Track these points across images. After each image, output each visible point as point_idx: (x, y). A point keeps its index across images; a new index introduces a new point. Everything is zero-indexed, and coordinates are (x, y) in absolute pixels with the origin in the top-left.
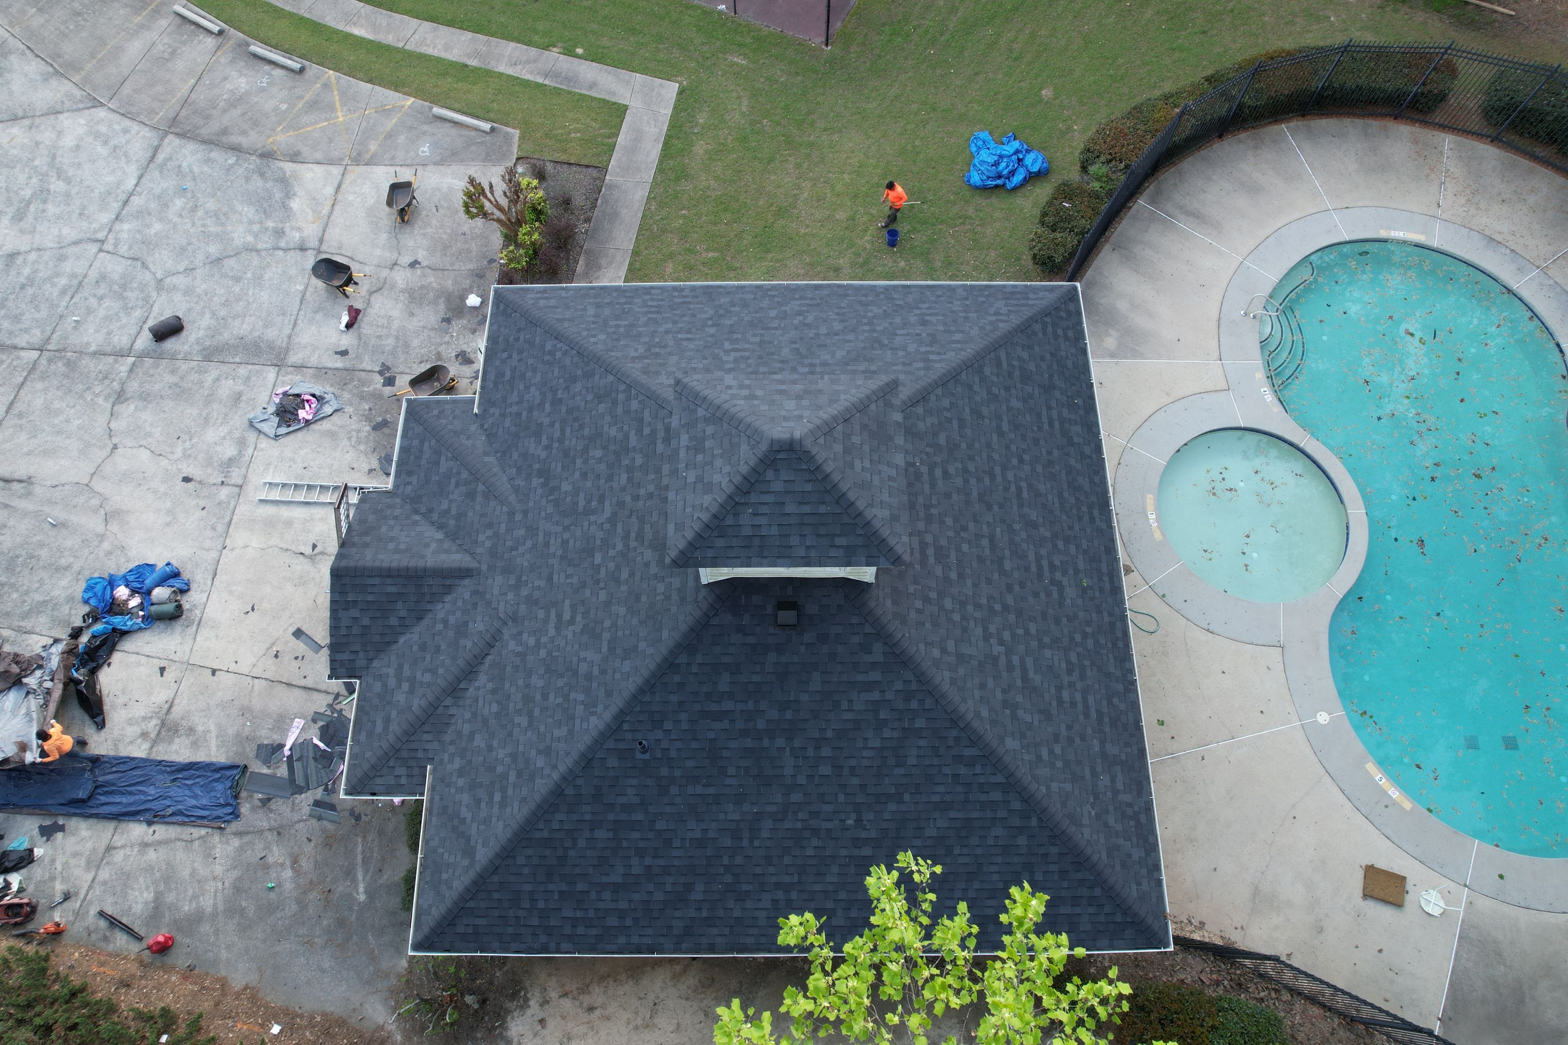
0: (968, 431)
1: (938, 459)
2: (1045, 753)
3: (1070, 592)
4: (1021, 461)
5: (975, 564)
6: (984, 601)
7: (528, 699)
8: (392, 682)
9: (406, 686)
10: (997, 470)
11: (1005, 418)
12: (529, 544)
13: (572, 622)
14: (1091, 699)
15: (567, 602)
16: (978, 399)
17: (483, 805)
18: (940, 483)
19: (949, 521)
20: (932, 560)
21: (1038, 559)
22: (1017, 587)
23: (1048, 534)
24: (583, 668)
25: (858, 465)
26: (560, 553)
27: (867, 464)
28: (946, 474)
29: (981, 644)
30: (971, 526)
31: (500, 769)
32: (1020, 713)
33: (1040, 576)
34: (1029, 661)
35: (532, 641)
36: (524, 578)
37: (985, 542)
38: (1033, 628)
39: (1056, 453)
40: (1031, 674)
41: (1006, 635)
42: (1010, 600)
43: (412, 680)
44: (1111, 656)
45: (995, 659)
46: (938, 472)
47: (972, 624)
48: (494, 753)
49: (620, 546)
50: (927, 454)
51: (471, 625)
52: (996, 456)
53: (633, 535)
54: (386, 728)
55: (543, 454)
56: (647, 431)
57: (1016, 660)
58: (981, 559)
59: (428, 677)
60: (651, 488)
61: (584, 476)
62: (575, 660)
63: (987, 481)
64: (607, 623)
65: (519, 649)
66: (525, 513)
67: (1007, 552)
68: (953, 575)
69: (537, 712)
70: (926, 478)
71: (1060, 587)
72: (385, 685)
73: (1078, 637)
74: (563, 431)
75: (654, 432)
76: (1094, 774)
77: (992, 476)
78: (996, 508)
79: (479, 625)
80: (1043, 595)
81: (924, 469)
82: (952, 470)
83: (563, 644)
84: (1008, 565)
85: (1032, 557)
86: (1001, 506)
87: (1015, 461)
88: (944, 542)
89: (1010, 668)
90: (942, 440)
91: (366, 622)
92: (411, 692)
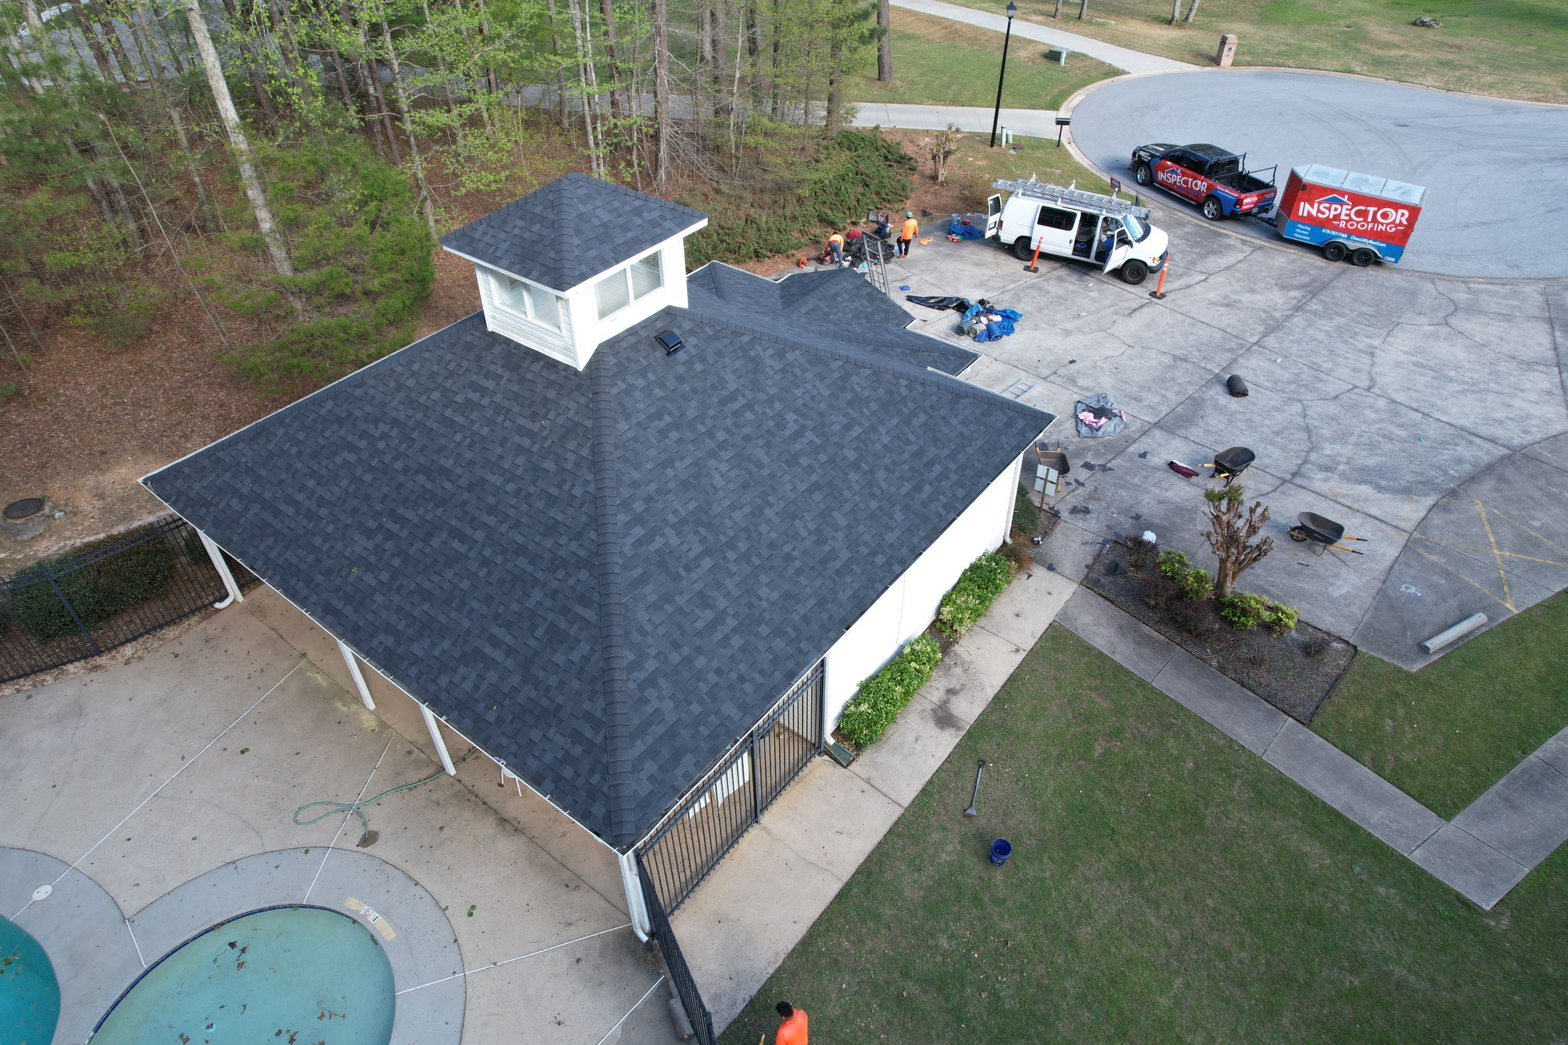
0: (540, 505)
1: (536, 448)
2: (301, 436)
3: (361, 544)
4: (485, 562)
5: (443, 441)
6: (415, 435)
10: (491, 521)
11: (530, 568)
14: (291, 511)
16: (563, 540)
18: (517, 439)
19: (485, 431)
20: (471, 395)
21: (402, 521)
22: (402, 479)
23: (412, 551)
25: (520, 223)
27: (516, 231)
28: (520, 450)
29: (394, 414)
30: (469, 455)
32: (336, 426)
33: (393, 514)
34: (352, 458)
37: (448, 463)
38: (368, 478)
39: (466, 623)
40: (346, 455)
41: (381, 445)
42: (399, 465)
44: (294, 561)
45: (376, 422)
46: (526, 442)
47: (410, 412)
50: (546, 438)
52: (504, 528)
57: (363, 444)
58: (442, 449)
63: (491, 500)
67: (429, 485)
68: (448, 412)
70: (529, 425)
71: (370, 534)
73: (330, 529)
76: (258, 479)
77: (491, 510)
78: (466, 495)
80: (378, 507)
81: (535, 427)
82: (520, 460)
84: (421, 478)
85: (410, 515)
86: (465, 502)
87: (487, 552)
88: (475, 415)
89: (364, 435)
90: (549, 465)
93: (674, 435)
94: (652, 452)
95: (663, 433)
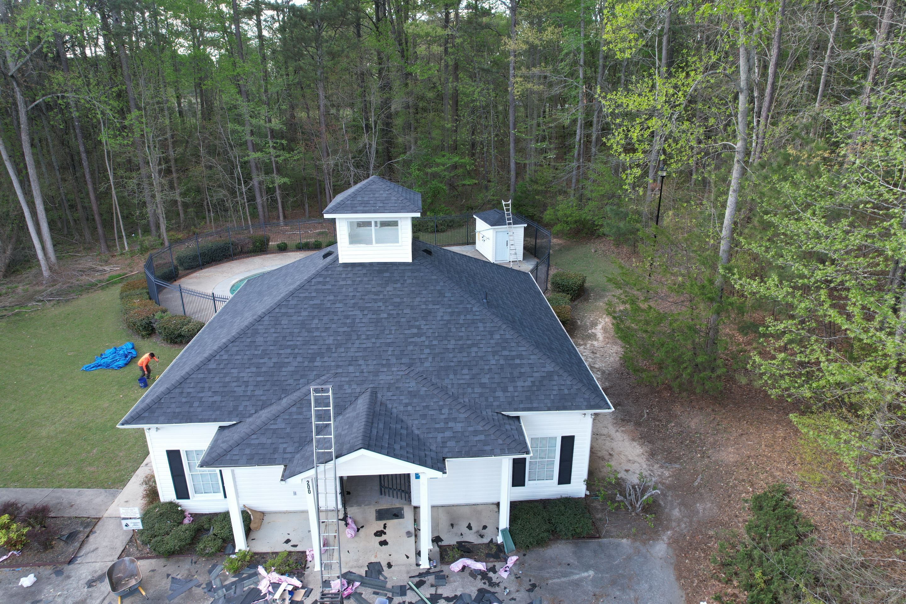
7: (461, 349)
8: (448, 434)
9: (451, 424)
12: (361, 362)
13: (419, 328)
15: (406, 332)
17: (523, 370)
24: (447, 317)
26: (373, 340)
31: (502, 362)
35: (427, 351)
36: (384, 362)
43: (446, 421)
48: (493, 367)
49: (380, 304)
51: (410, 389)
53: (375, 297)
54: (481, 432)
55: (299, 359)
56: (314, 294)
59: (445, 411)
60: (351, 290)
61: (327, 329)
62: (441, 323)
64: (424, 307)
65: (430, 359)
66: (338, 366)
69: (469, 342)
72: (450, 438)
74: (289, 347)
75: (317, 291)
79: (412, 385)
83: (431, 331)
91: (404, 444)
92: (455, 419)
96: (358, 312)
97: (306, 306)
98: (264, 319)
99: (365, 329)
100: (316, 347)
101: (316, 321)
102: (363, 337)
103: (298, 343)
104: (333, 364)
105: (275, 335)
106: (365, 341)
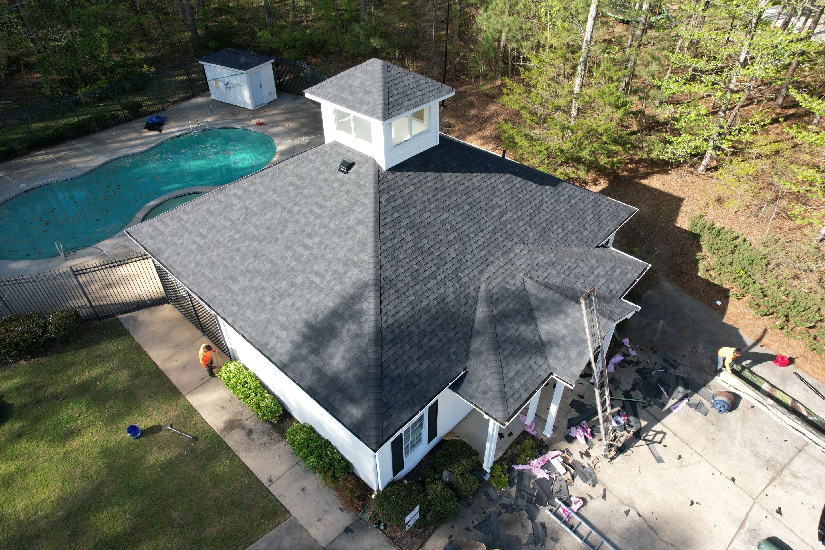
7: (538, 209)
8: (602, 280)
9: (595, 272)
12: (491, 259)
13: (498, 206)
15: (494, 214)
17: (581, 207)
26: (481, 234)
35: (521, 223)
36: (505, 249)
43: (590, 272)
48: (565, 214)
49: (454, 197)
51: (545, 261)
53: (445, 192)
55: (449, 284)
59: (581, 264)
60: (420, 194)
61: (440, 243)
62: (508, 193)
65: (529, 229)
74: (429, 277)
75: (395, 209)
92: (593, 267)
93: (291, 188)
94: (280, 183)
95: (291, 183)
96: (447, 215)
97: (402, 230)
98: (382, 264)
99: (465, 227)
100: (448, 265)
101: (425, 241)
102: (472, 235)
103: (433, 269)
104: (476, 272)
105: (407, 273)
106: (476, 239)
